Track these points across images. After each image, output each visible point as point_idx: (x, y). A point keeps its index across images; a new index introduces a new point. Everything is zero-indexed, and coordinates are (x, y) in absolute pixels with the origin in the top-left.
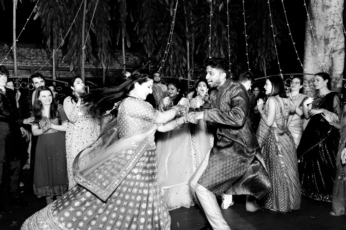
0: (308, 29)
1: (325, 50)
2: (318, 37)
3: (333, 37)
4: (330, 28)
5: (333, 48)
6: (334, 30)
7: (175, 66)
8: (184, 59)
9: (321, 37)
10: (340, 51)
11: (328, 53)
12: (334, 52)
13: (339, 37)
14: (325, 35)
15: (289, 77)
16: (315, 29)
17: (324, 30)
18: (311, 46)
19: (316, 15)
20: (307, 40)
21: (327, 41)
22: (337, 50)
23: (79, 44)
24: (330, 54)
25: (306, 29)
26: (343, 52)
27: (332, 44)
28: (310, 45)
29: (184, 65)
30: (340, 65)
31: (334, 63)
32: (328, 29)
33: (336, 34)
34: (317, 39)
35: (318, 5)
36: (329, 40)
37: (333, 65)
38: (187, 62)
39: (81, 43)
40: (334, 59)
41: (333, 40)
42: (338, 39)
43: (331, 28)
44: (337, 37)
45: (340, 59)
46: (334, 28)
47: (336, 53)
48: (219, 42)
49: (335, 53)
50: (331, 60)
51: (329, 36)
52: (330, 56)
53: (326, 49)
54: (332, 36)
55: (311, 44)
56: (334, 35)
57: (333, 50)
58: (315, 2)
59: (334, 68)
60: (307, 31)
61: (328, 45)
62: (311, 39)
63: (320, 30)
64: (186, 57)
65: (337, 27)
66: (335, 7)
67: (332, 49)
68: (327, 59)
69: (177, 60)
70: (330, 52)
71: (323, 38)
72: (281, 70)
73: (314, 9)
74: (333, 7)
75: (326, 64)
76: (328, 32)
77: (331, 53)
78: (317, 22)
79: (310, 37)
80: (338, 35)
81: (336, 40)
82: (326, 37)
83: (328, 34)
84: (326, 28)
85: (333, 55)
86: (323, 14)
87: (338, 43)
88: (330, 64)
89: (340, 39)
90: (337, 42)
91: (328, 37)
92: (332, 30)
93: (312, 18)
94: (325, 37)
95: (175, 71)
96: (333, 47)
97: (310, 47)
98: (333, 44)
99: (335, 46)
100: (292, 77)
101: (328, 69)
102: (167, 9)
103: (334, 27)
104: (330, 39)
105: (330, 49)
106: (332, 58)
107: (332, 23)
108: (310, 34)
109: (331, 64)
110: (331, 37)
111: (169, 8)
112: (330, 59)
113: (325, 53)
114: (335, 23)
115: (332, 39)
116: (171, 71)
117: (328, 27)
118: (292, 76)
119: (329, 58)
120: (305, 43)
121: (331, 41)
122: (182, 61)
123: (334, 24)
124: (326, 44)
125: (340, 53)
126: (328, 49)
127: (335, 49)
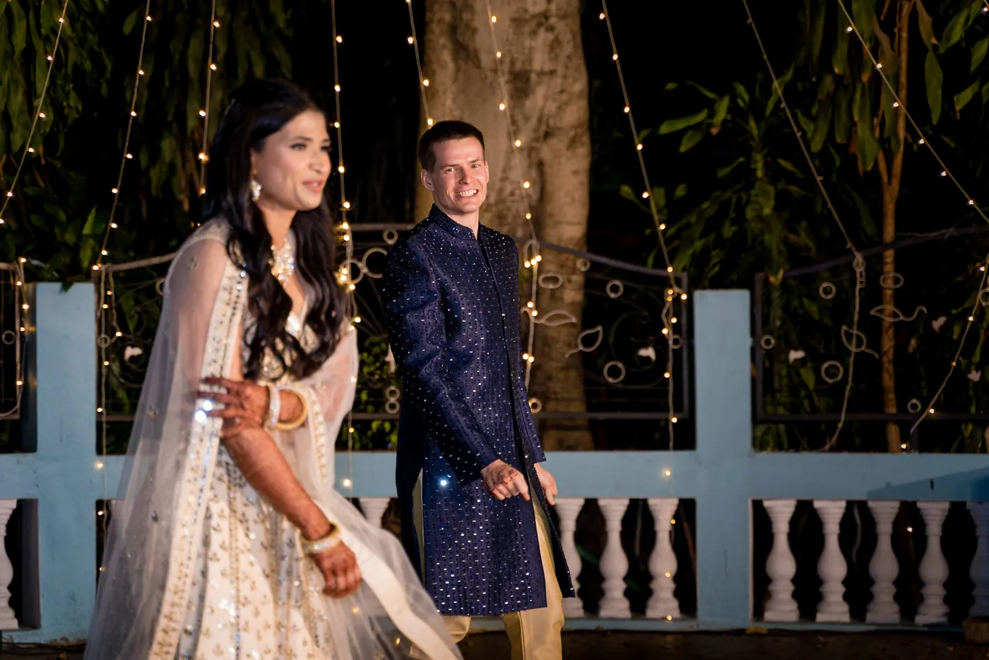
0: (437, 16)
1: (514, 122)
2: (485, 60)
3: (547, 68)
4: (533, 24)
5: (545, 119)
6: (551, 36)
9: (498, 62)
10: (572, 133)
12: (547, 135)
13: (567, 67)
14: (515, 56)
15: (376, 237)
16: (472, 19)
17: (511, 31)
18: (454, 101)
20: (435, 66)
21: (521, 84)
22: (559, 129)
24: (535, 144)
25: (429, 15)
26: (586, 139)
27: (538, 100)
28: (449, 95)
30: (573, 200)
31: (549, 188)
32: (527, 29)
33: (556, 57)
34: (479, 67)
36: (528, 79)
40: (547, 169)
41: (545, 79)
42: (565, 77)
43: (540, 25)
44: (560, 70)
45: (574, 168)
46: (551, 29)
47: (558, 143)
49: (553, 142)
51: (530, 60)
52: (533, 155)
53: (519, 118)
54: (540, 61)
55: (454, 89)
56: (551, 59)
57: (543, 128)
59: (549, 208)
60: (435, 28)
61: (528, 103)
62: (451, 66)
63: (492, 33)
65: (560, 25)
67: (540, 120)
68: (519, 167)
70: (532, 135)
71: (505, 67)
72: (347, 205)
75: (517, 192)
76: (528, 43)
77: (536, 140)
79: (446, 56)
80: (563, 58)
81: (558, 82)
82: (518, 66)
83: (526, 51)
84: (518, 22)
85: (545, 150)
87: (564, 97)
89: (570, 80)
90: (558, 89)
91: (528, 67)
92: (544, 37)
94: (513, 63)
96: (546, 111)
97: (449, 103)
98: (546, 99)
99: (551, 107)
100: (391, 242)
103: (552, 21)
104: (533, 77)
105: (533, 122)
106: (541, 165)
107: (540, 7)
108: (449, 45)
109: (538, 190)
110: (536, 66)
112: (530, 166)
114: (553, 7)
115: (541, 74)
117: (526, 21)
118: (391, 236)
119: (525, 163)
121: (539, 83)
123: (548, 10)
124: (519, 98)
125: (573, 143)
126: (527, 119)
127: (551, 122)
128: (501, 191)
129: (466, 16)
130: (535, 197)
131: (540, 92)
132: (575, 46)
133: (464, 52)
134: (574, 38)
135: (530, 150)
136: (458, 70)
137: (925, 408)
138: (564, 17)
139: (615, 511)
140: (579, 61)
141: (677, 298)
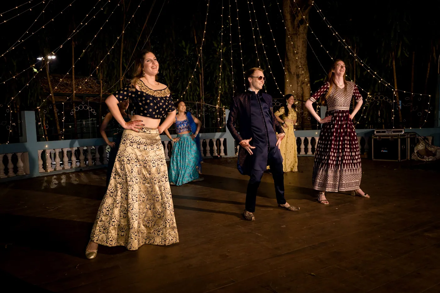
1: (297, 82)
2: (292, 73)
7: (191, 94)
8: (198, 88)
9: (294, 73)
10: (307, 83)
11: (299, 84)
12: (303, 83)
19: (290, 58)
20: (286, 75)
21: (298, 76)
22: (305, 82)
23: (118, 76)
26: (309, 83)
29: (197, 93)
35: (291, 51)
37: (303, 93)
38: (200, 91)
39: (119, 76)
45: (307, 88)
47: (305, 85)
48: (224, 76)
50: (302, 89)
51: (299, 73)
53: (298, 81)
58: (288, 49)
59: (304, 94)
63: (293, 69)
64: (199, 88)
65: (303, 67)
66: (301, 53)
67: (302, 81)
68: (299, 89)
69: (193, 89)
71: (295, 74)
73: (289, 54)
74: (300, 53)
77: (301, 84)
78: (291, 62)
82: (297, 73)
84: (297, 67)
85: (303, 86)
86: (294, 58)
88: (301, 92)
89: (306, 74)
90: (305, 76)
93: (288, 60)
94: (296, 73)
95: (191, 97)
97: (288, 80)
98: (302, 78)
99: (303, 79)
101: (301, 96)
102: (184, 50)
105: (301, 82)
106: (302, 88)
110: (300, 73)
111: (186, 49)
113: (298, 84)
114: (302, 64)
115: (301, 74)
116: (188, 98)
120: (285, 77)
122: (196, 90)
124: (298, 78)
126: (300, 81)
127: (304, 82)
128: (297, 92)
129: (289, 67)
130: (302, 93)
131: (301, 77)
132: (307, 70)
133: (289, 72)
134: (306, 68)
135: (301, 86)
136: (289, 75)
137: (357, 122)
138: (304, 65)
139: (310, 139)
140: (308, 72)
141: (319, 107)
